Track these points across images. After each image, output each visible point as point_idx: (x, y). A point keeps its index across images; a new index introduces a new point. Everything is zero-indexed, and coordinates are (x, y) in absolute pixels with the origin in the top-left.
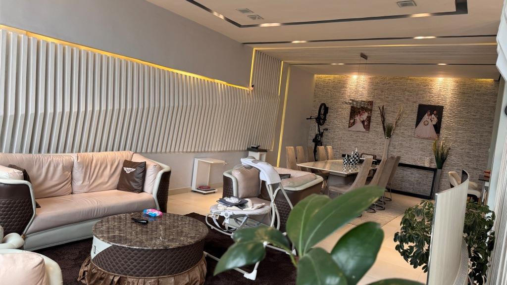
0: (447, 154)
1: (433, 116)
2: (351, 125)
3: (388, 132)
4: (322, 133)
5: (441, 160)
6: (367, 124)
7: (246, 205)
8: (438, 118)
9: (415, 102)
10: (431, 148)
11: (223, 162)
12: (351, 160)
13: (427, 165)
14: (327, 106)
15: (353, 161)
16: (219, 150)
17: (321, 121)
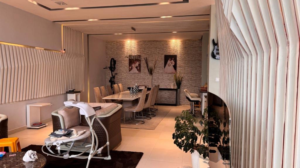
0: (181, 80)
1: (172, 61)
2: (130, 70)
3: (151, 72)
4: (114, 76)
5: (179, 84)
6: (139, 69)
7: (72, 133)
8: (175, 62)
9: (162, 54)
10: (173, 78)
11: (50, 104)
12: (134, 91)
13: (172, 88)
14: (115, 59)
15: (135, 91)
16: (45, 96)
17: (113, 69)
